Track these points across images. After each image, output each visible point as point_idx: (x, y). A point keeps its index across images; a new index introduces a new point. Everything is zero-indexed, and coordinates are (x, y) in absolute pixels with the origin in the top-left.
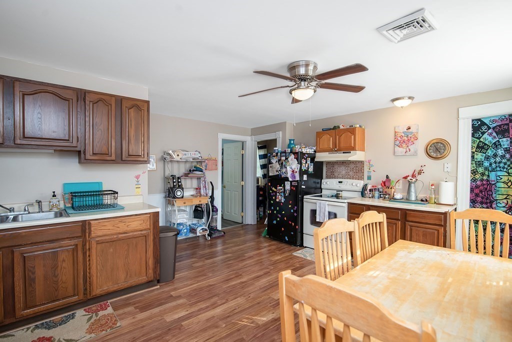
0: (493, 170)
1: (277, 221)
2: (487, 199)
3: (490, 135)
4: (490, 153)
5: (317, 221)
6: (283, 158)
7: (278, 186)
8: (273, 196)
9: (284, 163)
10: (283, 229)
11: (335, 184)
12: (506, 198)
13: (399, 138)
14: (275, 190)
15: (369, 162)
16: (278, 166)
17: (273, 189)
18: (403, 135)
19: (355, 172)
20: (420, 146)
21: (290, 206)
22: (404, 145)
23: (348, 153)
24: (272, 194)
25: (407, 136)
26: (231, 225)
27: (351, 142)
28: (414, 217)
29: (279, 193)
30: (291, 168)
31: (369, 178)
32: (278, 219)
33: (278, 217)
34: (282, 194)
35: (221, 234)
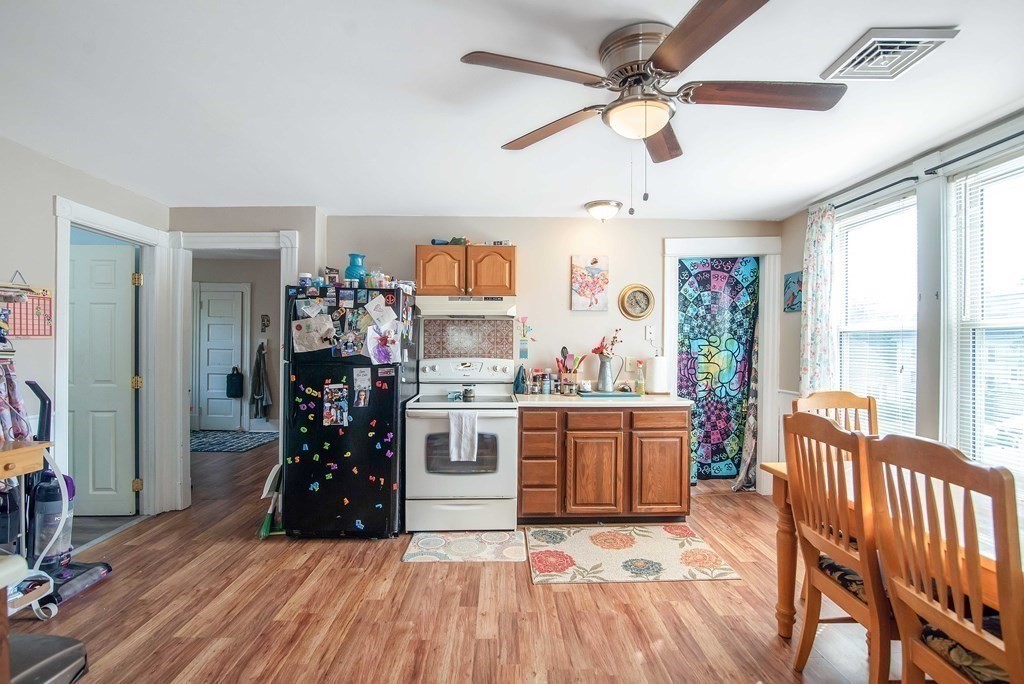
0: (696, 338)
1: (324, 483)
2: (687, 382)
3: (691, 285)
4: (691, 311)
5: (453, 460)
6: (347, 304)
7: (327, 381)
8: (309, 411)
9: (349, 316)
10: (346, 501)
11: (453, 371)
12: (706, 378)
13: (579, 278)
14: (315, 394)
15: (524, 320)
16: (330, 325)
17: (309, 391)
18: (586, 273)
19: (493, 343)
20: (611, 295)
21: (371, 434)
22: (588, 292)
23: (497, 299)
24: (303, 407)
25: (593, 276)
26: (101, 531)
27: (503, 276)
28: (645, 419)
29: (331, 401)
30: (378, 331)
31: (524, 354)
32: (329, 476)
33: (329, 470)
34: (344, 404)
35: (96, 577)
